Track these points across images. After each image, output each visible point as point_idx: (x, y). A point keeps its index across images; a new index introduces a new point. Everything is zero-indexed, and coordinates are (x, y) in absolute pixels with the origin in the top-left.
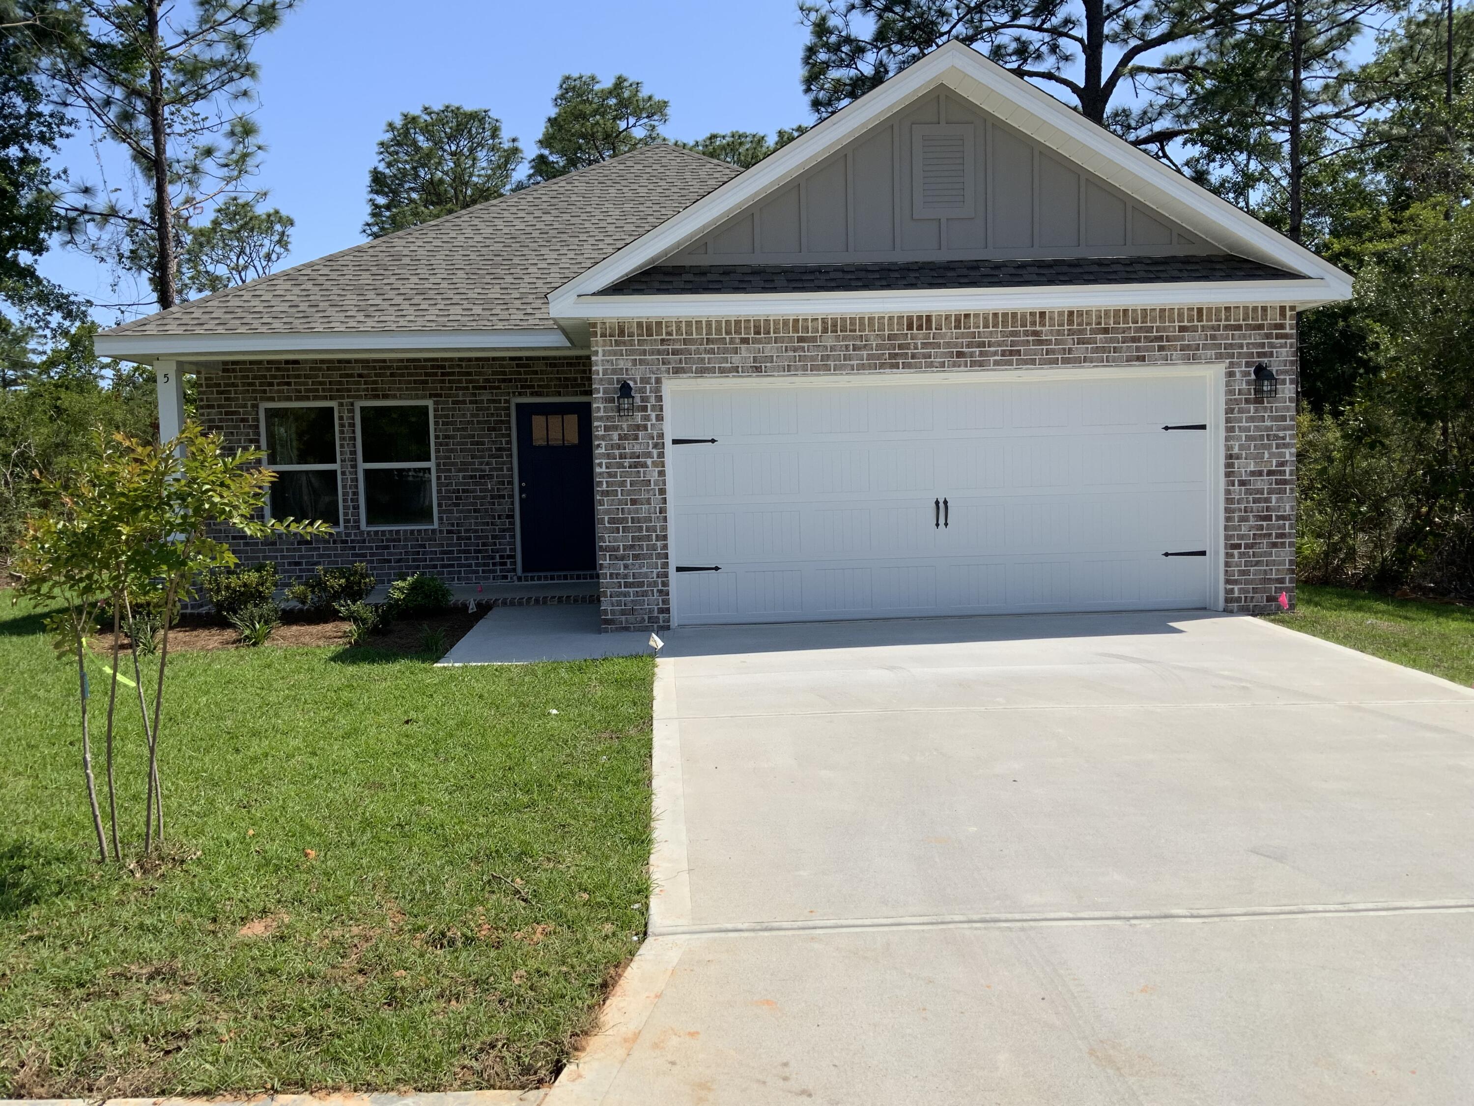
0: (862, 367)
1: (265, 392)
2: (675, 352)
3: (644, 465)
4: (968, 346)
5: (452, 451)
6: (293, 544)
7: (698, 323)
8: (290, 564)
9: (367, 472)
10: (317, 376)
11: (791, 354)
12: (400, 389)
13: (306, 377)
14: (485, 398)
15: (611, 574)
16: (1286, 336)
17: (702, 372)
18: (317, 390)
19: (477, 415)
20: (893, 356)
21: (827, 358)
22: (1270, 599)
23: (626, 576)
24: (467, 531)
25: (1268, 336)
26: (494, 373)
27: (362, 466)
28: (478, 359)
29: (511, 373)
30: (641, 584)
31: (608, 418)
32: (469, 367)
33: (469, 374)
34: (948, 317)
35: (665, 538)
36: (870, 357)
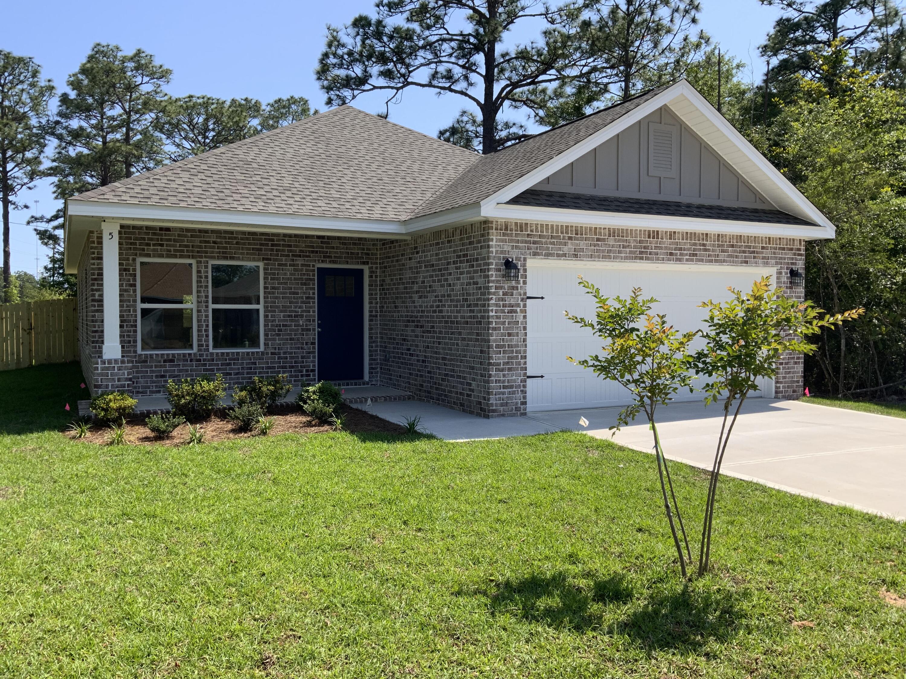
0: (626, 258)
1: (143, 250)
2: (535, 242)
3: (516, 312)
4: (675, 250)
5: (276, 298)
6: (160, 362)
7: (547, 225)
8: (157, 377)
9: (214, 310)
10: (183, 241)
11: (593, 248)
12: (242, 254)
13: (175, 240)
14: (300, 263)
15: (496, 380)
16: (801, 255)
17: (548, 255)
18: (183, 251)
19: (294, 274)
20: (641, 253)
21: (609, 251)
22: (794, 391)
23: (504, 382)
24: (285, 353)
25: (795, 254)
26: (307, 246)
27: (212, 306)
28: (296, 236)
29: (317, 247)
30: (512, 387)
31: (497, 281)
32: (290, 241)
33: (290, 246)
34: (666, 232)
35: (525, 357)
36: (631, 252)
